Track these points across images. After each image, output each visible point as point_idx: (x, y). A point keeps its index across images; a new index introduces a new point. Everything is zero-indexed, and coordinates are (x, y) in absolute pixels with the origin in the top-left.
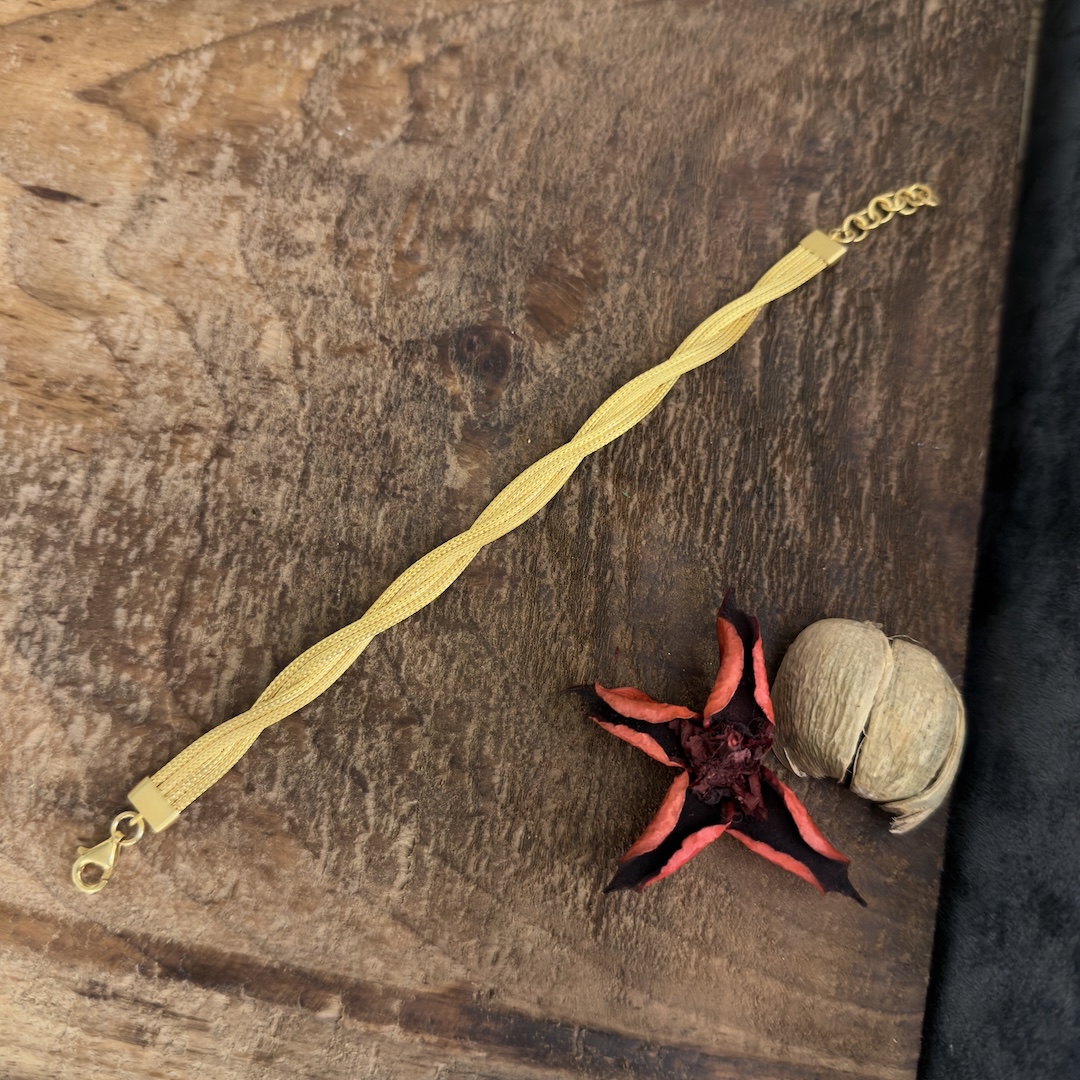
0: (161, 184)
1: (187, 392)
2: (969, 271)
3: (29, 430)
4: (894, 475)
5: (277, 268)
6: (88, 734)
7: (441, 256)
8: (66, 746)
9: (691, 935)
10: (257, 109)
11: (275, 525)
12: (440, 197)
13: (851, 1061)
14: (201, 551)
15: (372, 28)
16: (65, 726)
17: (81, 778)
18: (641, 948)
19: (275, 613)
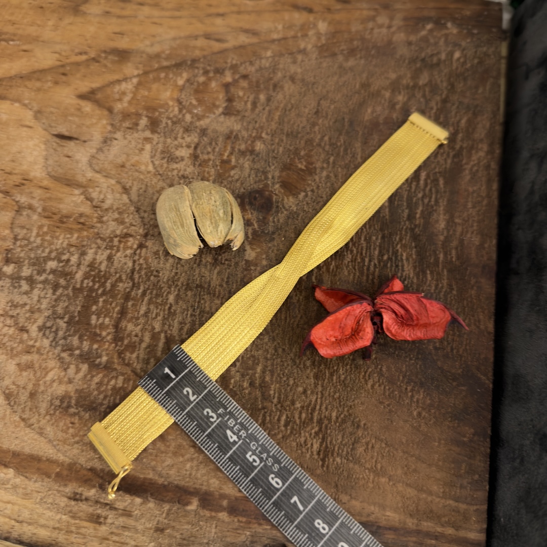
0: (115, 133)
1: (127, 220)
2: (482, 164)
3: (52, 237)
4: (454, 252)
5: (167, 168)
6: (76, 373)
7: (241, 161)
8: (66, 379)
9: (369, 467)
10: (158, 101)
11: (166, 277)
12: (240, 138)
13: (453, 529)
14: (132, 289)
15: (208, 68)
16: (65, 370)
17: (72, 394)
18: (345, 473)
19: (166, 316)
